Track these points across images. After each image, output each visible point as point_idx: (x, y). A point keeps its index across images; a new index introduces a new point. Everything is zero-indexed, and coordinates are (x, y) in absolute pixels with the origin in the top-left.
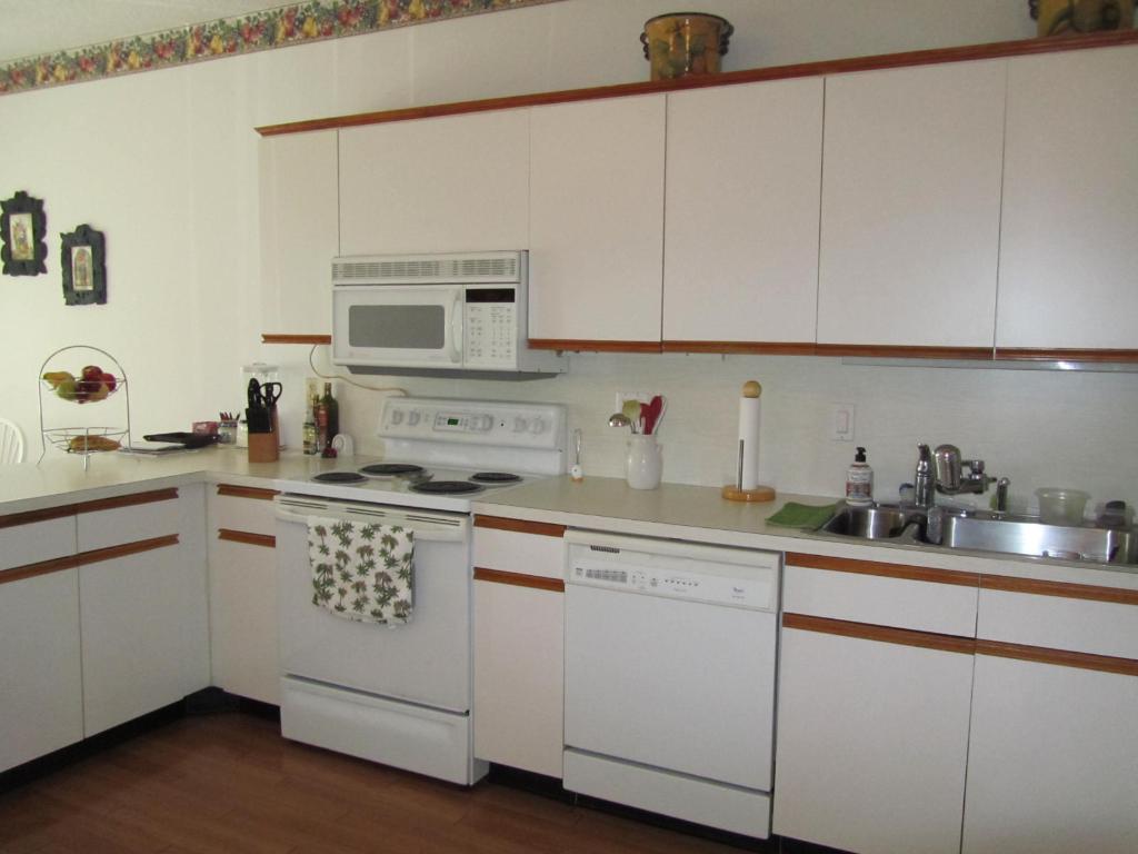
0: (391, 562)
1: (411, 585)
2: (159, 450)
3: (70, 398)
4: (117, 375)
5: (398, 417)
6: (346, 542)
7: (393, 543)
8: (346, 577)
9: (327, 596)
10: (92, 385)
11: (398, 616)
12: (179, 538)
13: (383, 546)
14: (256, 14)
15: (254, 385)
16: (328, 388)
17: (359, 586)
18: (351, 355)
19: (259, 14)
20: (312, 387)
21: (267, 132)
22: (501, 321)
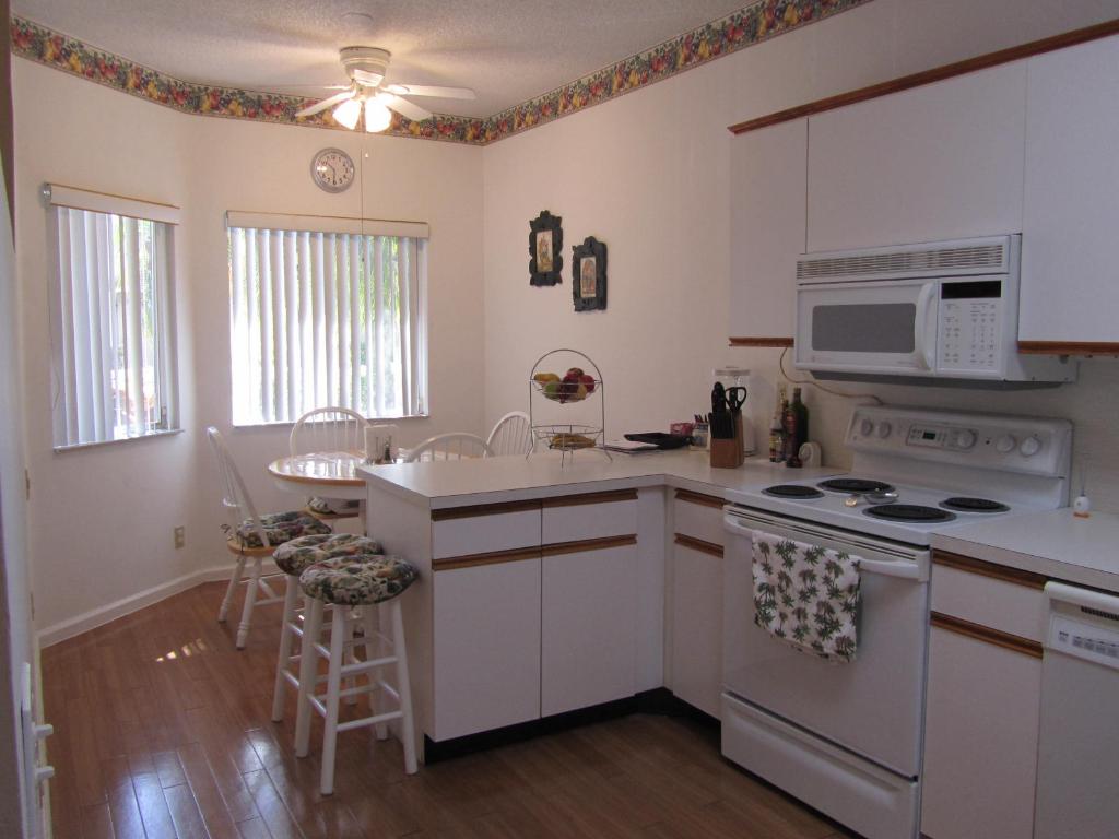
0: (834, 593)
1: (857, 621)
2: (633, 450)
3: (553, 398)
4: (596, 377)
5: (868, 428)
6: (789, 563)
7: (838, 571)
8: (787, 601)
9: (768, 619)
10: (571, 387)
11: (839, 652)
12: (637, 538)
13: (827, 572)
14: (739, 13)
15: (719, 389)
16: (798, 393)
17: (800, 613)
18: (813, 359)
19: (743, 12)
20: (783, 391)
21: (738, 130)
22: (983, 320)
